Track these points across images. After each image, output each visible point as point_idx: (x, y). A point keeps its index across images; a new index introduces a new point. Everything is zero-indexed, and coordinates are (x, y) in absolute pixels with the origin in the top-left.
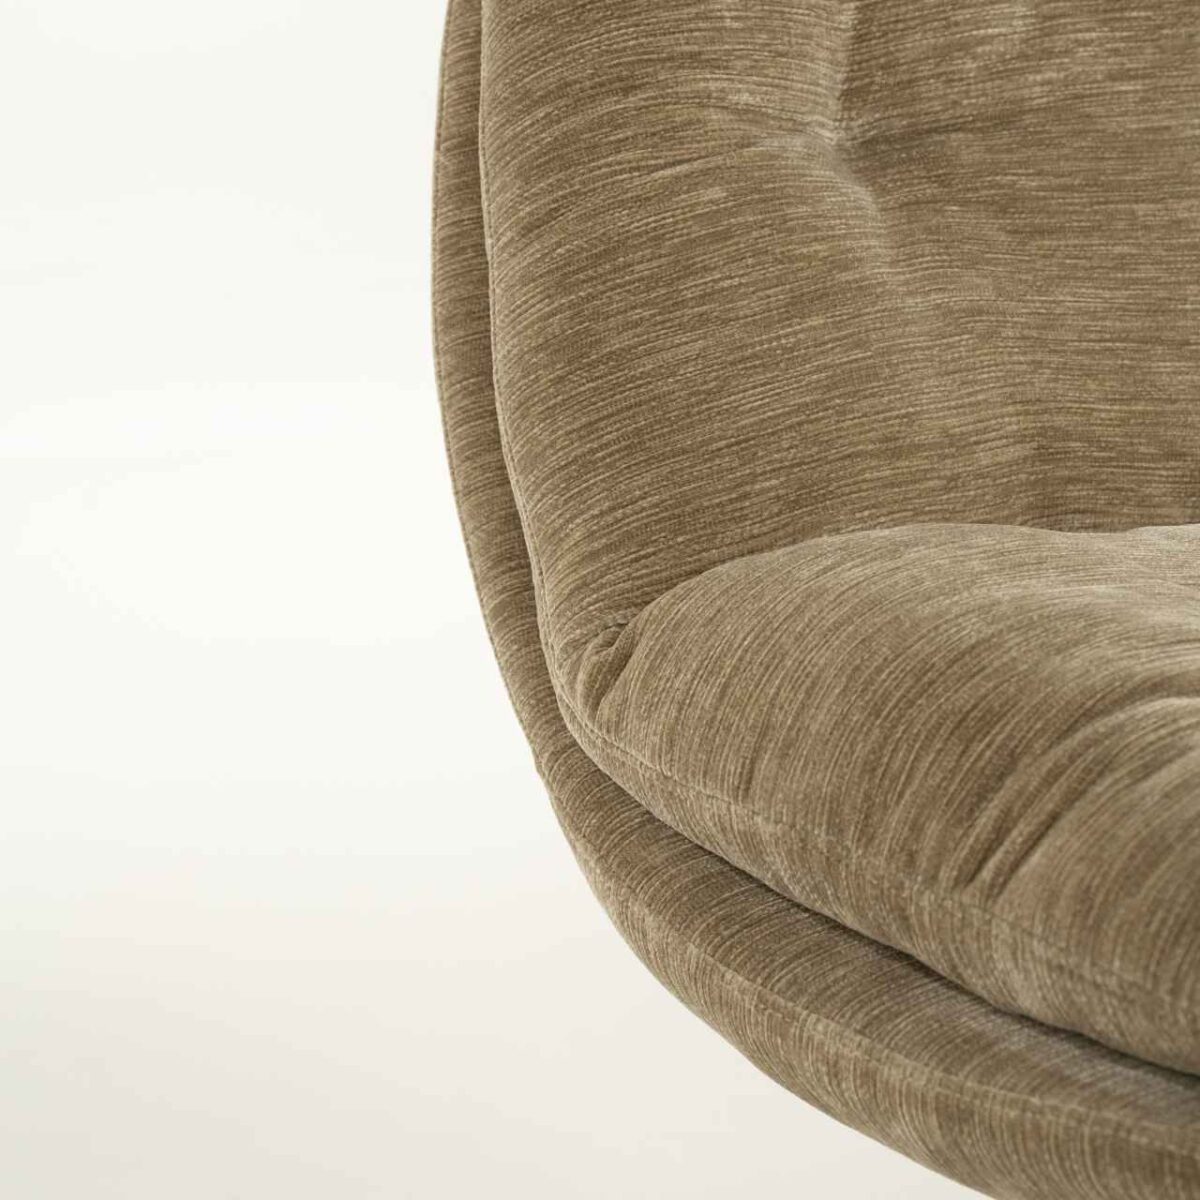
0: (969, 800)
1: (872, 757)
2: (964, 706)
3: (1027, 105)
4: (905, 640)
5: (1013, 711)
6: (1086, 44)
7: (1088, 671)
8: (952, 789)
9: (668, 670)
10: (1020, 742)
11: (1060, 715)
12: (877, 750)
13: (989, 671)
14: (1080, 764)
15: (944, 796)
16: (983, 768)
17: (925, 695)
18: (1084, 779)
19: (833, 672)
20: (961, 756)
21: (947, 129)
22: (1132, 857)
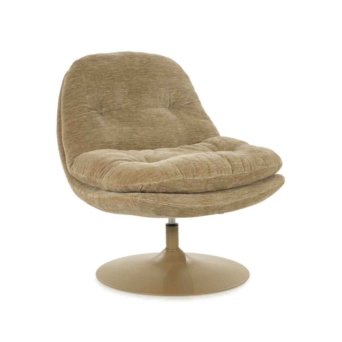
0: (101, 170)
1: (93, 168)
2: (102, 163)
3: (122, 108)
4: (98, 157)
5: (106, 163)
6: (129, 101)
7: (113, 159)
9: (77, 163)
11: (110, 163)
13: (104, 160)
14: (110, 167)
17: (98, 162)
19: (91, 161)
20: (101, 167)
21: (113, 111)
22: (112, 173)
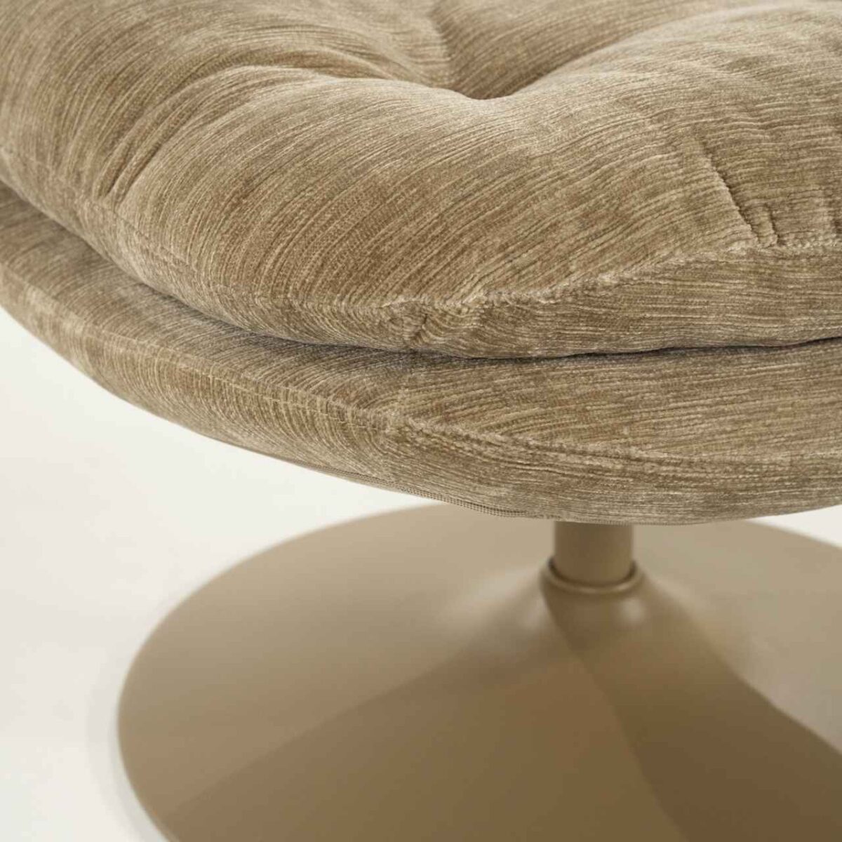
0: (112, 136)
1: (60, 105)
2: (116, 70)
4: (91, 22)
5: (148, 73)
7: (199, 46)
8: (103, 128)
10: (148, 95)
11: (175, 76)
12: (62, 100)
13: (138, 44)
14: (178, 111)
15: (98, 133)
16: (123, 114)
17: (95, 62)
18: (178, 121)
19: (44, 44)
20: (110, 105)
22: (187, 174)
